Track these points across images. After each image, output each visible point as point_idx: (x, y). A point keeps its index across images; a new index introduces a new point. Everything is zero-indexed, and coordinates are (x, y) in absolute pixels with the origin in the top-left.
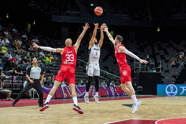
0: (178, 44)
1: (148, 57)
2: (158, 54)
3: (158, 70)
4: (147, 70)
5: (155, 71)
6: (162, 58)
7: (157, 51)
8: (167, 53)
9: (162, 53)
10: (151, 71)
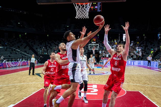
0: (56, 42)
1: (44, 48)
2: (48, 46)
3: (48, 53)
4: (43, 53)
5: (46, 54)
6: (49, 47)
7: (47, 44)
8: (51, 45)
9: (49, 45)
10: (45, 54)
